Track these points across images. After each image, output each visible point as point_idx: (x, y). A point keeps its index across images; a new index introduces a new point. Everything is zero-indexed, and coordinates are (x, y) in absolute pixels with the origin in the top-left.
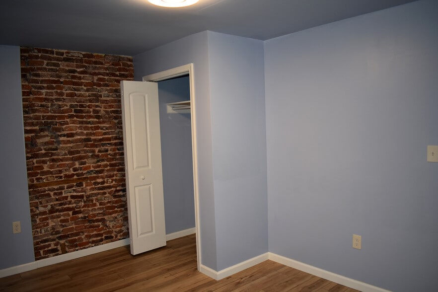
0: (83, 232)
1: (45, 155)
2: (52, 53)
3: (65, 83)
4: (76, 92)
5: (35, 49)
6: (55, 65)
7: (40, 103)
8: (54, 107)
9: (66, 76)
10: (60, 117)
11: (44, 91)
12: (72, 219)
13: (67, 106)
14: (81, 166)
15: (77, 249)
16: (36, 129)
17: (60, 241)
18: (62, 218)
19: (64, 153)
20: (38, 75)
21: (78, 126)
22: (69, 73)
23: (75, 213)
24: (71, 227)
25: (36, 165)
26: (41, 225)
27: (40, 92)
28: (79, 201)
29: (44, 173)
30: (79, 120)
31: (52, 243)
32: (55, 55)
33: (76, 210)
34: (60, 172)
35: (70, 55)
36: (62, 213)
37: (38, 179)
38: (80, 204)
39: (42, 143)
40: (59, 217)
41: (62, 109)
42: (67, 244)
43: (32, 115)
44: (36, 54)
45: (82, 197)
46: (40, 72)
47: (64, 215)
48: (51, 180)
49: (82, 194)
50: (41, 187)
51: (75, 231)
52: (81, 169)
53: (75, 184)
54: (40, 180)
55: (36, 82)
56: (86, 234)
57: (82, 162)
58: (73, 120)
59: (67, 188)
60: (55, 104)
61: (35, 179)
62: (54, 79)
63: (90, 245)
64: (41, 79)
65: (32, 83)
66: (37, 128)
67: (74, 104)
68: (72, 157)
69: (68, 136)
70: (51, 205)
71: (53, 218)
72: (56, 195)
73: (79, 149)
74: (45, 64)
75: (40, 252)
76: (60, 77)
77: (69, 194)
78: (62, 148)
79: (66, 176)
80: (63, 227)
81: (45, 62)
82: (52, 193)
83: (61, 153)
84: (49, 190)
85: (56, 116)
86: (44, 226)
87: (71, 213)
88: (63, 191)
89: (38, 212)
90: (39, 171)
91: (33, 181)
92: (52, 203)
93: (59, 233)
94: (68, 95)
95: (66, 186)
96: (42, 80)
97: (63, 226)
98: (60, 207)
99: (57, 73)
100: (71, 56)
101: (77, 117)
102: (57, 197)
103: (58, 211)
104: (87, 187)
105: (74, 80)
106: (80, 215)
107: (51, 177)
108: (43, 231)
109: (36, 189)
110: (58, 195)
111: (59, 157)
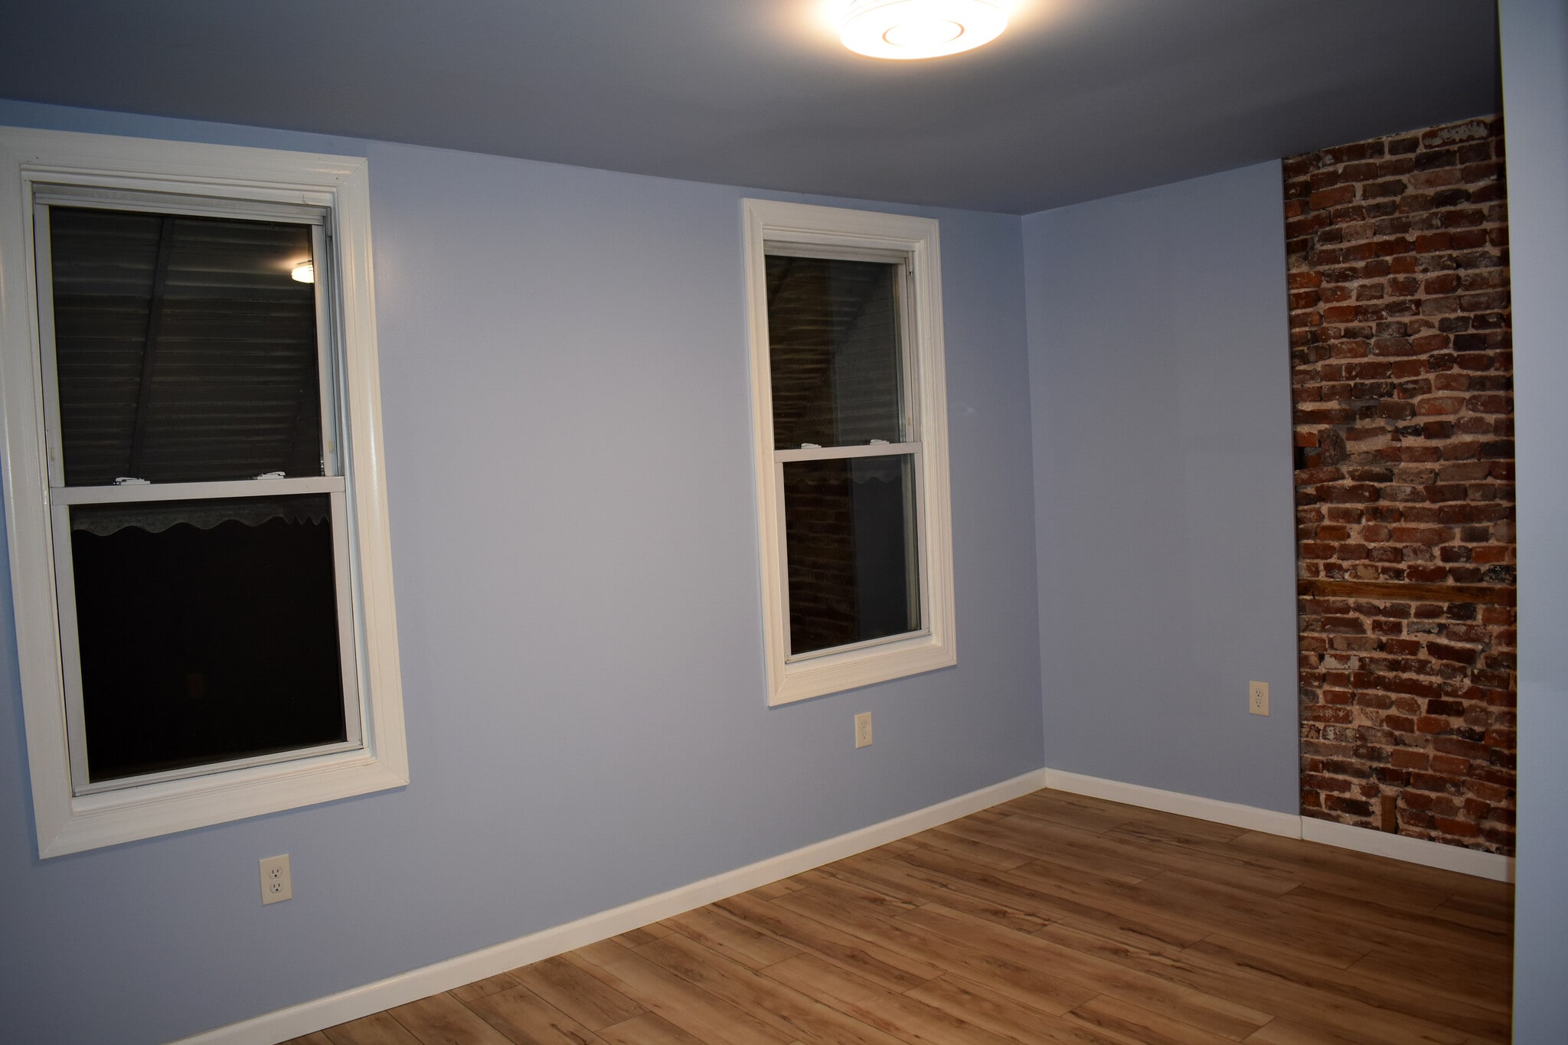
0: (1456, 784)
1: (1353, 494)
2: (1378, 149)
3: (1422, 245)
4: (1462, 272)
5: (1327, 152)
6: (1385, 189)
7: (1343, 326)
8: (1386, 335)
9: (1423, 221)
10: (1401, 369)
11: (1354, 285)
12: (1425, 725)
13: (1430, 325)
14: (1470, 545)
15: (1433, 833)
16: (1329, 411)
17: (1382, 786)
18: (1393, 711)
19: (1408, 490)
20: (1337, 237)
21: (1467, 395)
22: (1438, 206)
23: (1436, 707)
24: (1422, 751)
25: (1327, 522)
26: (1329, 713)
27: (1342, 289)
28: (1455, 670)
29: (1347, 552)
30: (1471, 373)
31: (1355, 780)
32: (1388, 157)
33: (1444, 698)
34: (1398, 555)
35: (1437, 141)
36: (1393, 696)
37: (1329, 568)
38: (1456, 681)
39: (1367, 452)
40: (1382, 704)
41: (1411, 339)
42: (1401, 803)
43: (1319, 366)
44: (1331, 169)
45: (1468, 657)
46: (1344, 225)
47: (1399, 704)
48: (1367, 575)
49: (1468, 646)
50: (1334, 594)
51: (1430, 772)
52: (1469, 554)
53: (1445, 606)
54: (1336, 573)
55: (1331, 258)
56: (1470, 795)
57: (1473, 529)
58: (1446, 377)
59: (1417, 615)
60: (1388, 325)
61: (1321, 567)
62: (1386, 238)
63: (1481, 840)
64: (1345, 245)
65: (1321, 265)
66: (1333, 405)
67: (1453, 316)
68: (1441, 509)
69: (1429, 431)
70: (1361, 660)
71: (1366, 702)
72: (1381, 629)
73: (1467, 483)
74: (1359, 193)
75: (1318, 794)
76: (1405, 227)
77: (1423, 638)
78: (1405, 476)
79: (1414, 572)
80: (1397, 744)
81: (1359, 187)
82: (1368, 622)
83: (1400, 491)
84: (1359, 608)
85: (1390, 365)
86: (1337, 719)
87: (1423, 702)
88: (1405, 622)
89: (1322, 670)
90: (1336, 544)
91: (1317, 573)
92: (1363, 654)
93: (1379, 758)
94: (1431, 287)
95: (1414, 605)
96: (1348, 249)
97: (1397, 741)
98: (1391, 675)
99: (1397, 215)
100: (1444, 144)
101: (1463, 363)
102: (1384, 639)
103: (1380, 682)
104: (1490, 627)
105: (1452, 230)
106: (1457, 722)
107: (1366, 566)
108: (1331, 736)
109: (1322, 598)
110: (1385, 633)
111: (1398, 503)
